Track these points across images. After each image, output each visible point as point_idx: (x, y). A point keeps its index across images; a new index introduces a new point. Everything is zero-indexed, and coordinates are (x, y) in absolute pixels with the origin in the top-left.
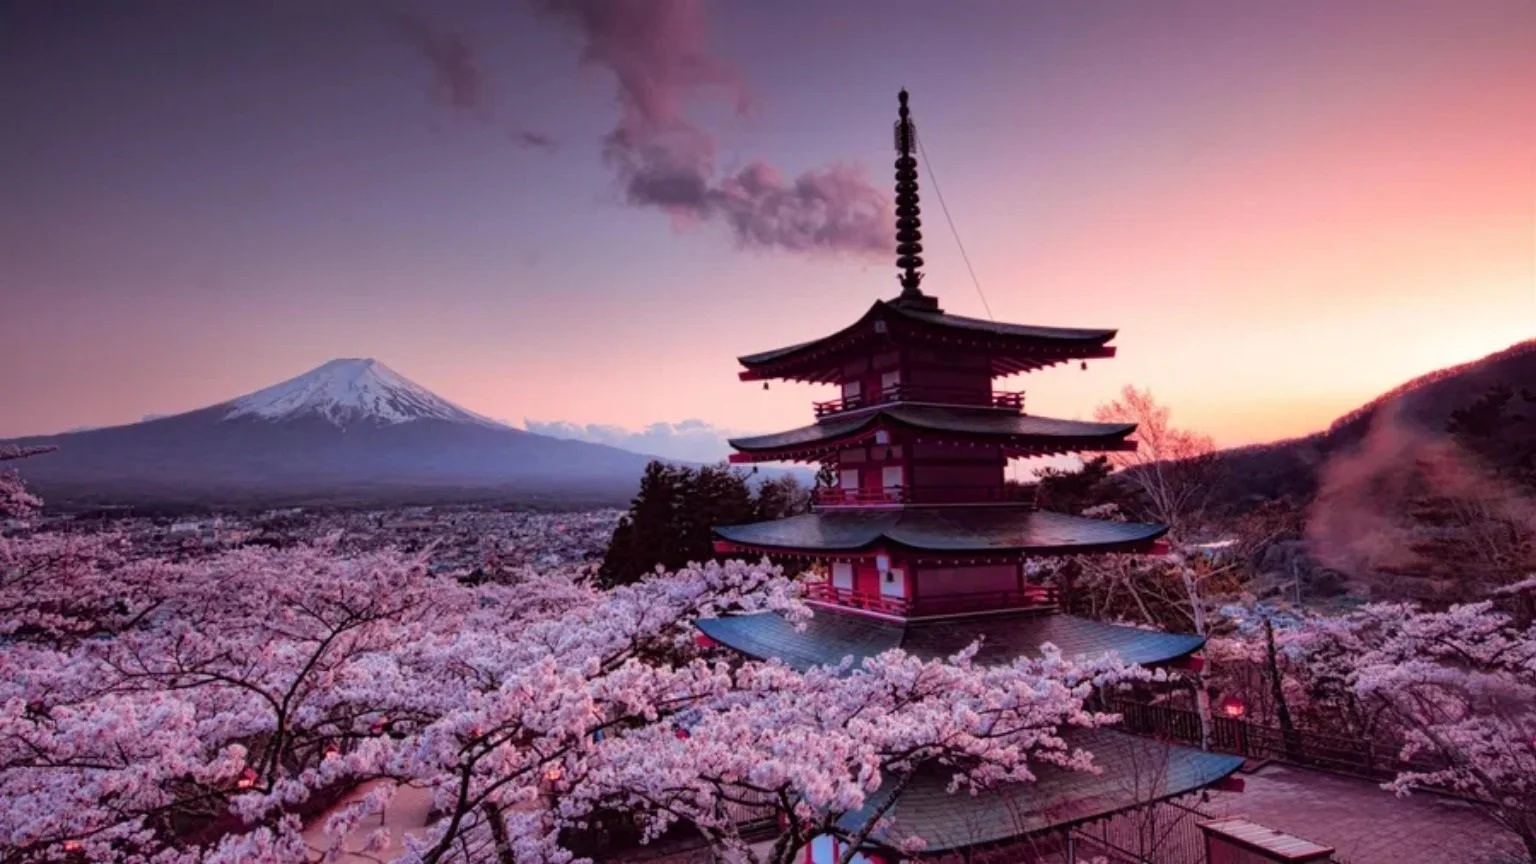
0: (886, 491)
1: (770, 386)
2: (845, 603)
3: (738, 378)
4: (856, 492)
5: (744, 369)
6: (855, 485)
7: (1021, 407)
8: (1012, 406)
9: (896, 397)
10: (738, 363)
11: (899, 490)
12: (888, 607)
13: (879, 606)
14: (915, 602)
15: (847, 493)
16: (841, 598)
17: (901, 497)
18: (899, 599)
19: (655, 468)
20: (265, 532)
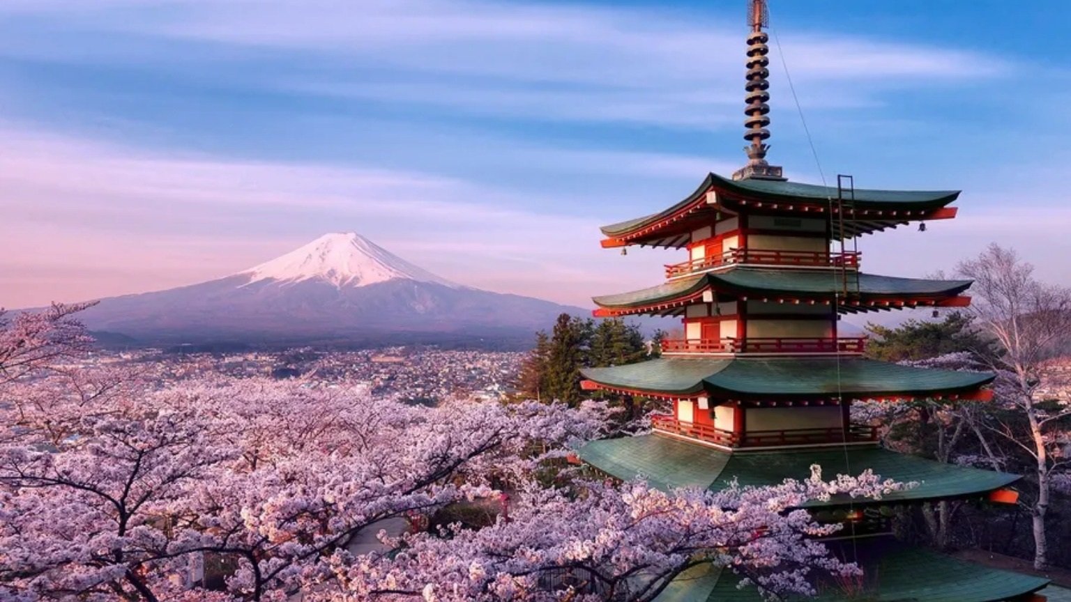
0: (722, 342)
1: (627, 251)
2: (684, 434)
3: (600, 246)
4: (699, 342)
5: (605, 237)
6: (698, 336)
7: (857, 266)
8: (848, 265)
9: (731, 260)
10: (601, 232)
11: (732, 341)
12: (719, 439)
13: (713, 437)
14: (741, 436)
15: (690, 342)
16: (683, 429)
17: (732, 347)
18: (726, 432)
19: (564, 318)
20: (287, 364)
